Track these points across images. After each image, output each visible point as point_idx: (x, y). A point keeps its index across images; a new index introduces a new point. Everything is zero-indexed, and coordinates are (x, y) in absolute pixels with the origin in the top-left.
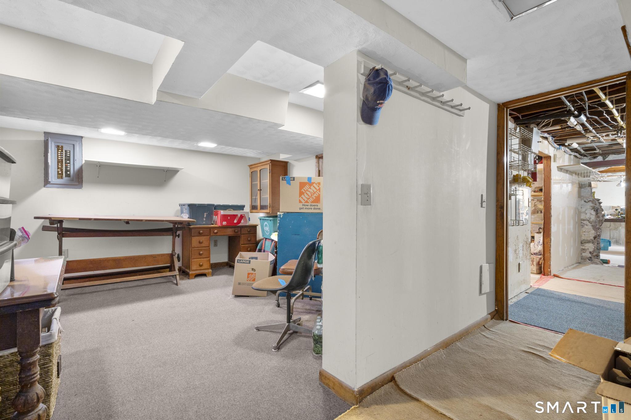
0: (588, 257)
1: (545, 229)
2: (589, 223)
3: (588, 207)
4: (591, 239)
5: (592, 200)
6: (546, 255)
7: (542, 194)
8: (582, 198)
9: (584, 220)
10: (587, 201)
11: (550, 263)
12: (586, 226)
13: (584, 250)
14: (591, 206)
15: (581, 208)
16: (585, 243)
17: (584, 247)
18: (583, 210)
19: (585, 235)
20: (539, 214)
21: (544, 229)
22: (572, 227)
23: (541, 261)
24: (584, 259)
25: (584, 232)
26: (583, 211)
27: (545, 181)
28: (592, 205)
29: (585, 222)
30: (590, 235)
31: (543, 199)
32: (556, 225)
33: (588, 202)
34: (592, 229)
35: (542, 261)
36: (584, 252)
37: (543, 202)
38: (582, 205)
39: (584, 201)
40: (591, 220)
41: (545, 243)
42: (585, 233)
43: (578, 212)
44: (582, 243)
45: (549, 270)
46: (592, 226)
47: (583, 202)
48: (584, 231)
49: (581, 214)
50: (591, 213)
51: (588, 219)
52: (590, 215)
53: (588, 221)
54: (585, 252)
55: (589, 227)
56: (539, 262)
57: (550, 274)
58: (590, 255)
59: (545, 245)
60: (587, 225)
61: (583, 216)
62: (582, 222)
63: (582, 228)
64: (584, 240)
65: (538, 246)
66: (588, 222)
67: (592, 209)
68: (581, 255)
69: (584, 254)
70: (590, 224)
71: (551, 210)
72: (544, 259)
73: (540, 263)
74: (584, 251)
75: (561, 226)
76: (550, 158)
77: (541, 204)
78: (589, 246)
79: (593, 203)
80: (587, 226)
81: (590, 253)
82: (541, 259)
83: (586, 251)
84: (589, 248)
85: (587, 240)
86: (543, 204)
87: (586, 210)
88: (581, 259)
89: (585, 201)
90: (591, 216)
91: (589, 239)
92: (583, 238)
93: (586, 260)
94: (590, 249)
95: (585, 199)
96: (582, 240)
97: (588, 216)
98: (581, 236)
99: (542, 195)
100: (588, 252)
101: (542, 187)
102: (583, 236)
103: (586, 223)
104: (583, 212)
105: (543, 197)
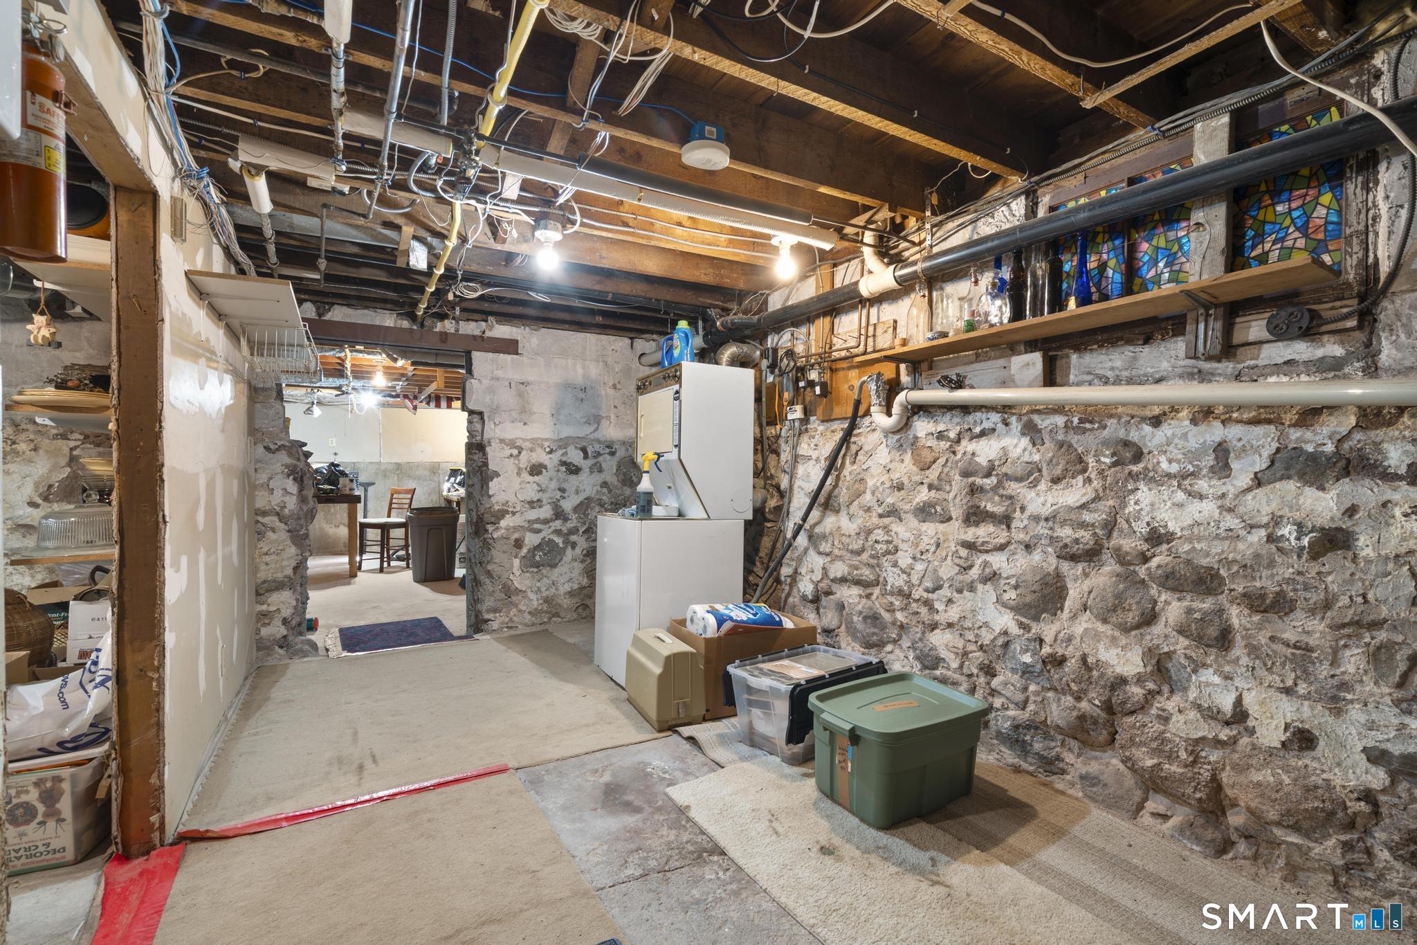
0: (279, 636)
1: (126, 599)
2: (281, 521)
3: (278, 467)
4: (286, 577)
5: (287, 444)
6: (135, 743)
7: (111, 399)
8: (259, 435)
9: (264, 513)
10: (273, 447)
11: (161, 776)
12: (270, 534)
13: (264, 617)
14: (287, 466)
15: (256, 470)
16: (268, 591)
17: (264, 607)
18: (263, 477)
19: (267, 564)
20: (93, 509)
21: (120, 597)
22: (234, 547)
23: (104, 783)
24: (267, 648)
25: (266, 554)
26: (261, 482)
27: (127, 328)
28: (288, 461)
29: (266, 520)
30: (285, 563)
31: (112, 426)
32: (184, 560)
33: (278, 449)
34: (289, 542)
35: (112, 785)
36: (265, 625)
37: (115, 444)
38: (257, 461)
39: (265, 447)
40: (286, 511)
41: (130, 674)
42: (267, 559)
43: (249, 484)
44: (258, 594)
45: (154, 818)
46: (289, 531)
47: (260, 450)
48: (265, 550)
49: (256, 493)
50: (285, 490)
51: (278, 509)
52: (283, 495)
53: (278, 514)
54: (269, 624)
55: (279, 536)
56: (93, 787)
57: (157, 842)
58: (283, 631)
59: (129, 688)
60: (273, 530)
61: (260, 503)
62: (260, 519)
63: (259, 540)
64: (265, 582)
65: (89, 687)
66: (276, 519)
67: (288, 476)
68: (258, 637)
69: (265, 632)
70: (282, 526)
71: (162, 488)
72: (124, 770)
73: (101, 794)
74: (266, 621)
75: (202, 556)
76: (150, 204)
77: (100, 455)
78: (282, 599)
79: (290, 454)
80: (274, 532)
81: (285, 621)
82: (104, 765)
83: (271, 619)
84: (281, 606)
85: (274, 581)
86: (115, 455)
87: (271, 478)
88: (259, 649)
89: (267, 448)
90: (287, 499)
91: (280, 576)
92: (262, 575)
93: (273, 650)
94: (283, 611)
95: (267, 442)
96: (259, 581)
97: (277, 497)
98: (254, 570)
99: (107, 408)
100: (277, 622)
101: (109, 367)
102: (263, 567)
103: (272, 522)
104: (262, 486)
105: (112, 415)
